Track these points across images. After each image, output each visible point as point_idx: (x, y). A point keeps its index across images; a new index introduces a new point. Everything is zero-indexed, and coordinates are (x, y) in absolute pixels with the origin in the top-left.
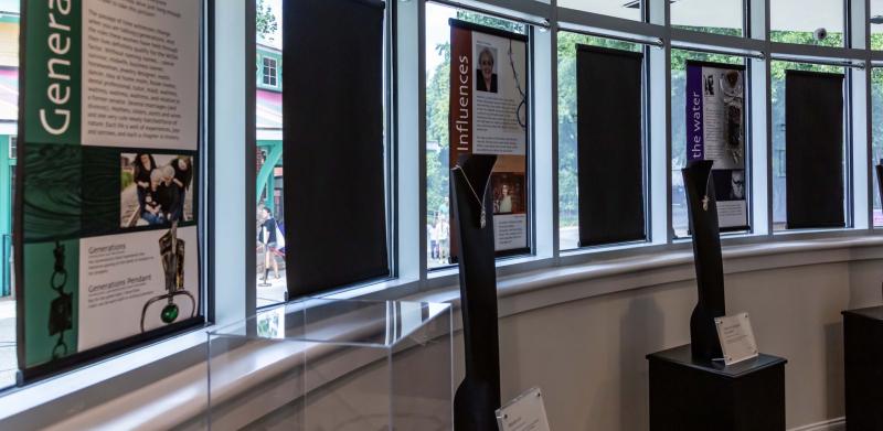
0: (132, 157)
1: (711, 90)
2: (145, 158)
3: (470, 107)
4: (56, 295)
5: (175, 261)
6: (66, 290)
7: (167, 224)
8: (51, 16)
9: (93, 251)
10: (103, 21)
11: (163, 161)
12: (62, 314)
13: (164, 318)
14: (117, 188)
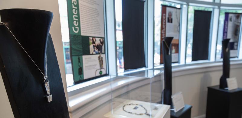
0: (91, 38)
1: (231, 20)
2: (94, 39)
3: (165, 27)
4: (79, 67)
5: (101, 62)
6: (81, 66)
7: (99, 54)
8: (73, 5)
9: (86, 58)
10: (83, 6)
11: (98, 39)
12: (81, 71)
13: (100, 74)
14: (89, 45)
